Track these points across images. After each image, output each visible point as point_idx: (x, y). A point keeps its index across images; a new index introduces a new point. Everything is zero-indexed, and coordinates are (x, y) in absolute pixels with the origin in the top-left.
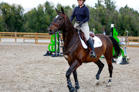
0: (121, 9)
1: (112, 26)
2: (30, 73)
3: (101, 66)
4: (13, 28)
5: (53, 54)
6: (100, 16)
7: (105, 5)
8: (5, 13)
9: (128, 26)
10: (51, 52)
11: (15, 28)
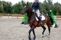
0: (55, 4)
1: (51, 11)
2: (14, 32)
3: (45, 29)
4: (7, 12)
5: (25, 23)
6: (46, 7)
7: (48, 2)
8: (4, 5)
9: (58, 11)
10: (24, 22)
11: (8, 12)
